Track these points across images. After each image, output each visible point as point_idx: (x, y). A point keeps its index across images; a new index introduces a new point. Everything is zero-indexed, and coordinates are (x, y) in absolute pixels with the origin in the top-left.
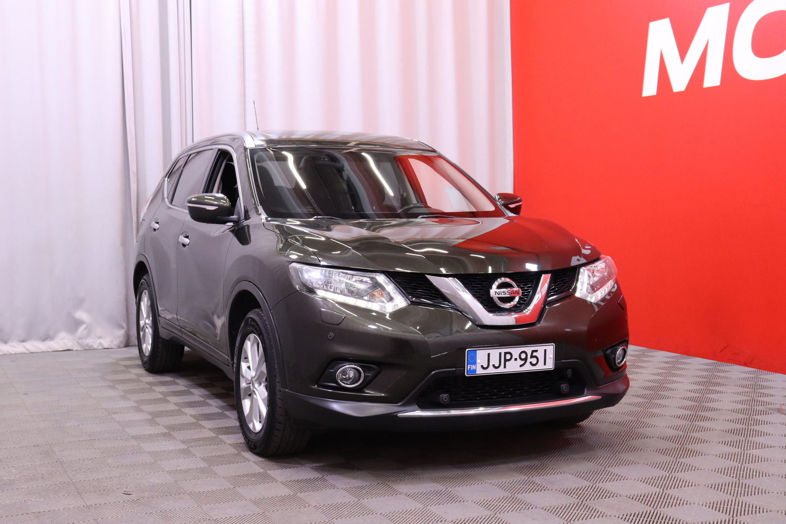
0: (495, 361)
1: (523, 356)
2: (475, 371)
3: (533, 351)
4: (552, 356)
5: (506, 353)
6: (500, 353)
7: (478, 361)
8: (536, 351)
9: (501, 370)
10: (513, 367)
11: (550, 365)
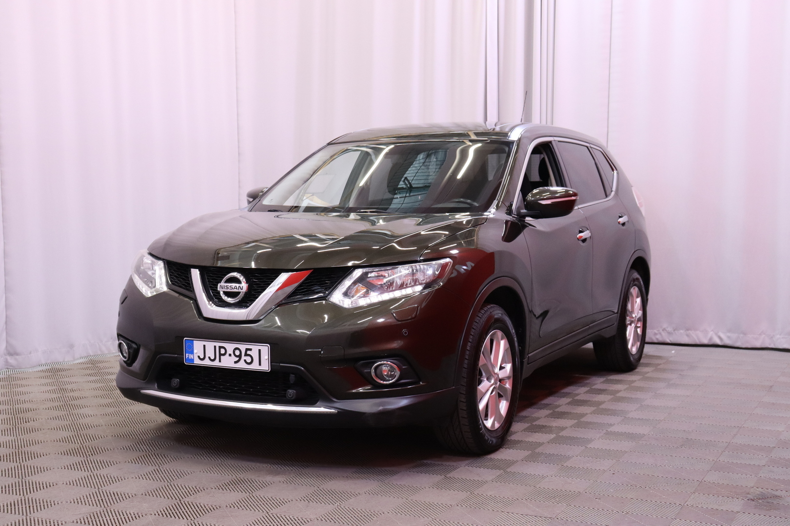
0: (210, 353)
1: (237, 353)
2: (193, 360)
3: (247, 350)
4: (267, 357)
5: (220, 347)
6: (215, 347)
7: (195, 351)
8: (250, 350)
9: (216, 363)
10: (228, 362)
11: (265, 367)
